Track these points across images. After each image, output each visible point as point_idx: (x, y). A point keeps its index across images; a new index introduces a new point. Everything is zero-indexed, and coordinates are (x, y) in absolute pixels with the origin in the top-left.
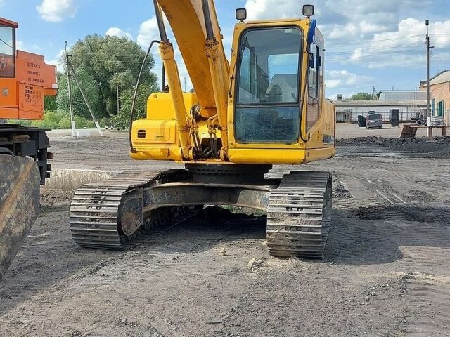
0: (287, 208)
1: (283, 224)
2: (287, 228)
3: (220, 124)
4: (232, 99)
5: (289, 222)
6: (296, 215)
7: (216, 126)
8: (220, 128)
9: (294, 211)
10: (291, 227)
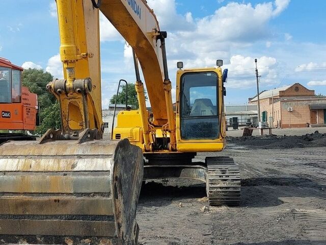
0: (220, 176)
1: (218, 186)
2: (221, 188)
3: (170, 129)
4: (179, 114)
5: (222, 184)
6: (226, 180)
7: (167, 130)
8: (170, 132)
9: (224, 178)
10: (223, 187)
